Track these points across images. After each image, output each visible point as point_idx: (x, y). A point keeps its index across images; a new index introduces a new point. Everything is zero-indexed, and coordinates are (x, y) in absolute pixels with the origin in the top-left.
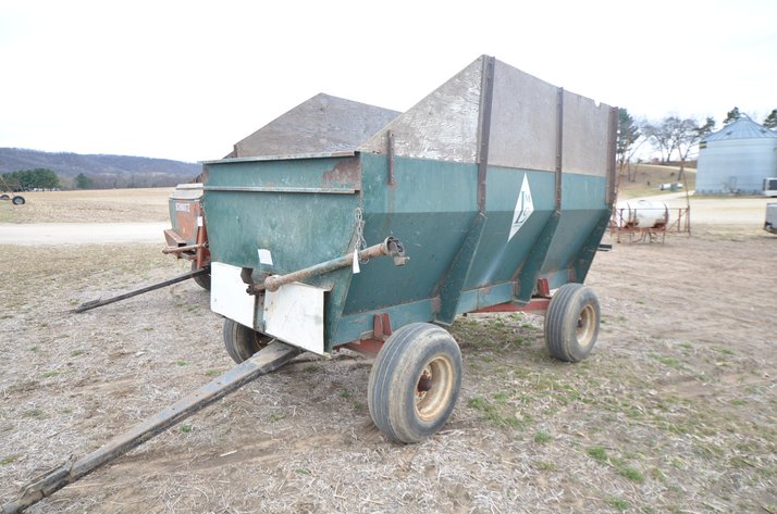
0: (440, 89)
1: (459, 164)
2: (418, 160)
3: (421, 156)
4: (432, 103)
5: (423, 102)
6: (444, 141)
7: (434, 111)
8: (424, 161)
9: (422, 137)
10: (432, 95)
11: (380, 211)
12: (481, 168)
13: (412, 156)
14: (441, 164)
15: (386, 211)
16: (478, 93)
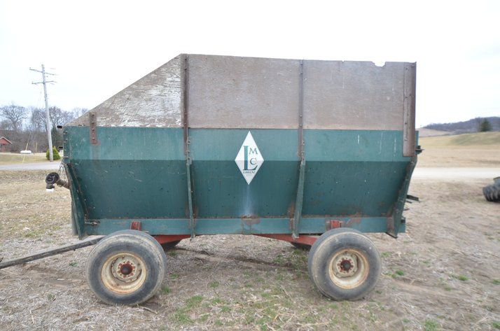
0: (137, 83)
1: (162, 129)
2: (119, 128)
3: (122, 125)
4: (130, 92)
5: (121, 93)
6: (144, 115)
7: (131, 97)
8: (125, 128)
9: (122, 114)
10: (130, 88)
11: (86, 158)
12: (186, 130)
13: (113, 125)
14: (142, 129)
15: (91, 158)
16: (179, 80)
